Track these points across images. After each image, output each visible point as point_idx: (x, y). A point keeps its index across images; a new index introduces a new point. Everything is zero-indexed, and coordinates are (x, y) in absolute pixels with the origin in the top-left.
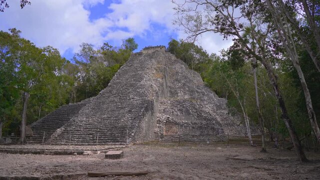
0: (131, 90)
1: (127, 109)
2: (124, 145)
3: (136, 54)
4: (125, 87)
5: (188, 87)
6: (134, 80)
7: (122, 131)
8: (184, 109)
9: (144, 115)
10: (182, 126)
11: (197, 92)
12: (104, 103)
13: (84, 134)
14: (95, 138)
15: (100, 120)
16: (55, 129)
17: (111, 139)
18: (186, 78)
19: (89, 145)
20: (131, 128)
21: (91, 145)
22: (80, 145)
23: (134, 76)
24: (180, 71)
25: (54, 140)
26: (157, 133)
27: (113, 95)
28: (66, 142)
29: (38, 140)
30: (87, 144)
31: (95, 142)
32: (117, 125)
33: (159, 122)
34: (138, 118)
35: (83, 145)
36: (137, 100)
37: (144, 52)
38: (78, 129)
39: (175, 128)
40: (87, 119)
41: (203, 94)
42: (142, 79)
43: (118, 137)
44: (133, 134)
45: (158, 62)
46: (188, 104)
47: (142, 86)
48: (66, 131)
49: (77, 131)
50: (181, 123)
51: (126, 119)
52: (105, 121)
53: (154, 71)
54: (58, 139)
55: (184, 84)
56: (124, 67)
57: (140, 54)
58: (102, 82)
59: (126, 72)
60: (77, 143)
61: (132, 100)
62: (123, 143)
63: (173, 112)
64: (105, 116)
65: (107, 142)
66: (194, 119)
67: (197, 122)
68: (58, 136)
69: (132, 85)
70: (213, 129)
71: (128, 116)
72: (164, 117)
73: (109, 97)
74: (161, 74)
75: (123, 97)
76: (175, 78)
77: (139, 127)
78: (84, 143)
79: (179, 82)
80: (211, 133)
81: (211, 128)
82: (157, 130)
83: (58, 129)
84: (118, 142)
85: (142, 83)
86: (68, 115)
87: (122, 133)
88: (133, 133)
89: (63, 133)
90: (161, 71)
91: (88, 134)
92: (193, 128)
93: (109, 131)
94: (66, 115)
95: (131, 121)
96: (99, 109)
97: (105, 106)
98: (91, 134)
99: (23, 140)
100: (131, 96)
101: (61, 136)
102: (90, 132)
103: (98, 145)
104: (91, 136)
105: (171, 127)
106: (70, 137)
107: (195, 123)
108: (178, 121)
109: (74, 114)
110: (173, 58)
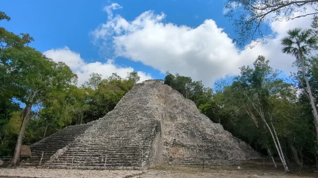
0: (138, 112)
1: (137, 129)
2: (139, 170)
3: (138, 84)
4: (132, 109)
5: (186, 113)
6: (140, 103)
7: (134, 152)
8: (189, 132)
9: (155, 135)
10: (188, 148)
11: (195, 117)
12: (111, 123)
13: (89, 156)
14: (103, 160)
15: (107, 140)
16: (56, 149)
17: (121, 162)
18: (183, 105)
19: (95, 169)
20: (143, 149)
21: (97, 169)
22: (84, 169)
23: (139, 101)
24: (177, 99)
25: (53, 162)
26: (166, 156)
27: (120, 116)
28: (67, 165)
29: (35, 163)
30: (92, 167)
31: (103, 166)
32: (126, 146)
33: (166, 144)
34: (150, 138)
35: (87, 169)
36: (145, 121)
37: (145, 83)
38: (83, 149)
39: (182, 151)
40: (94, 139)
41: (200, 119)
42: (148, 103)
43: (130, 160)
44: (147, 156)
45: (159, 91)
46: (192, 127)
47: (149, 109)
48: (69, 152)
49: (81, 151)
50: (188, 146)
51: (136, 139)
52: (114, 141)
53: (157, 98)
54: (58, 161)
55: (182, 110)
56: (129, 94)
57: (142, 84)
58: (108, 106)
59: (131, 97)
60: (80, 166)
61: (140, 120)
62: (136, 167)
63: (178, 134)
64: (113, 136)
65: (116, 165)
66: (199, 142)
67: (204, 144)
68: (59, 157)
69: (138, 108)
70: (220, 151)
71: (138, 136)
72: (170, 139)
73: (116, 118)
74: (163, 100)
75: (131, 117)
76: (173, 105)
77: (151, 148)
78: (89, 167)
79: (177, 108)
80: (218, 156)
81: (219, 151)
82: (165, 152)
83: (60, 150)
84: (130, 165)
85: (148, 105)
86: (73, 135)
87: (135, 155)
88: (146, 154)
89: (65, 154)
90: (163, 98)
91: (94, 156)
92: (200, 150)
93: (118, 152)
94: (71, 136)
95: (142, 141)
96: (106, 129)
97: (113, 126)
98: (97, 156)
99: (15, 162)
100: (139, 117)
101: (63, 158)
102: (97, 153)
103: (107, 169)
104: (98, 158)
105: (178, 150)
106: (73, 159)
107: (201, 146)
108: (185, 143)
109: (79, 134)
110: (170, 88)
